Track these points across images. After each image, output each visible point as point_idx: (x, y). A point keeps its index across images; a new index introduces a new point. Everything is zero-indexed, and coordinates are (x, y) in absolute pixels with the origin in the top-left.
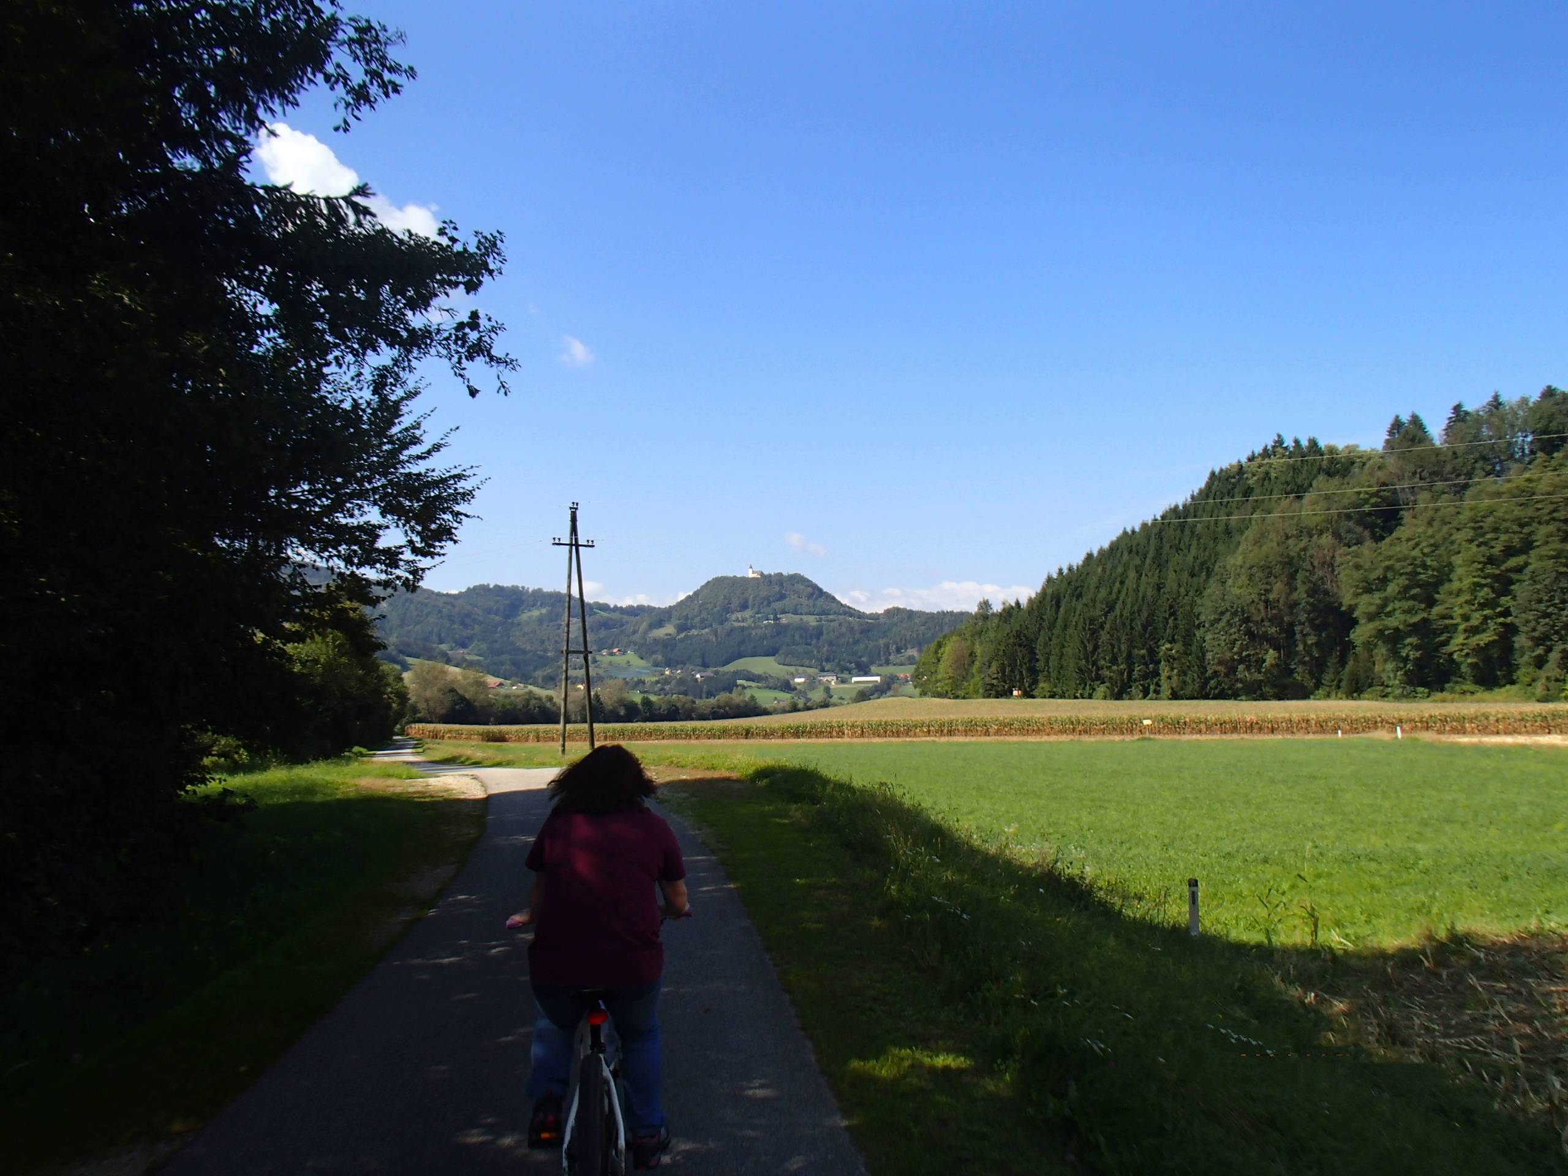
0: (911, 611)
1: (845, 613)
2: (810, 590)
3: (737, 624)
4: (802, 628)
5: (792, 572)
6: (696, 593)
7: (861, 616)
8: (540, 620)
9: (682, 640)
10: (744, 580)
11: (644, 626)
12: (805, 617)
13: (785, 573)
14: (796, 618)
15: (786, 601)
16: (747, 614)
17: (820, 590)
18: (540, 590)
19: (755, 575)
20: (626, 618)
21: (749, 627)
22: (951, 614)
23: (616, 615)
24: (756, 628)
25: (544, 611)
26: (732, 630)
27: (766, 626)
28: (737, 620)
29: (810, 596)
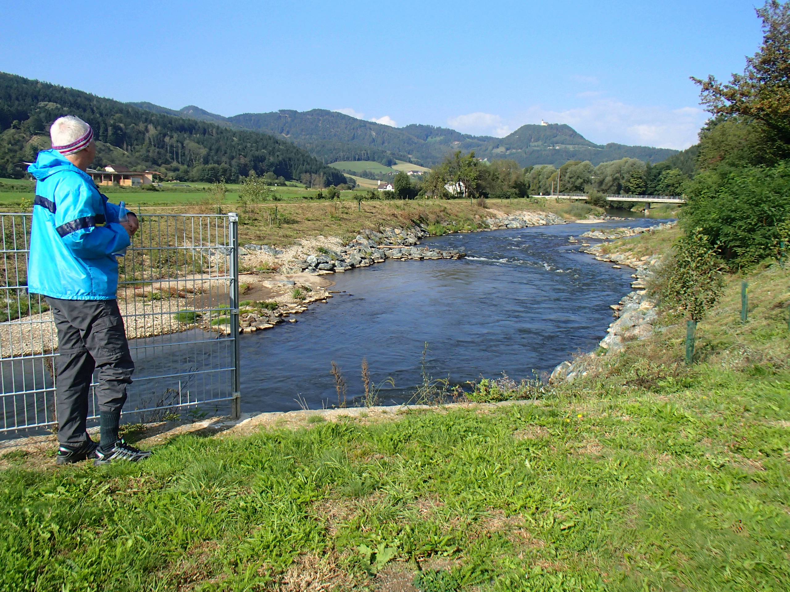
0: (620, 145)
1: (587, 145)
2: (571, 132)
3: (536, 148)
4: (566, 151)
5: (562, 123)
6: (516, 132)
7: (595, 146)
8: (441, 143)
9: (509, 155)
10: (539, 127)
11: (490, 148)
12: (568, 146)
13: (559, 124)
14: (563, 146)
15: (558, 138)
16: (540, 143)
17: (576, 133)
18: (440, 127)
19: (545, 124)
20: (481, 143)
21: (541, 150)
22: (639, 147)
23: (476, 141)
24: (545, 150)
25: (442, 138)
26: (533, 151)
27: (550, 149)
28: (535, 146)
29: (571, 136)
